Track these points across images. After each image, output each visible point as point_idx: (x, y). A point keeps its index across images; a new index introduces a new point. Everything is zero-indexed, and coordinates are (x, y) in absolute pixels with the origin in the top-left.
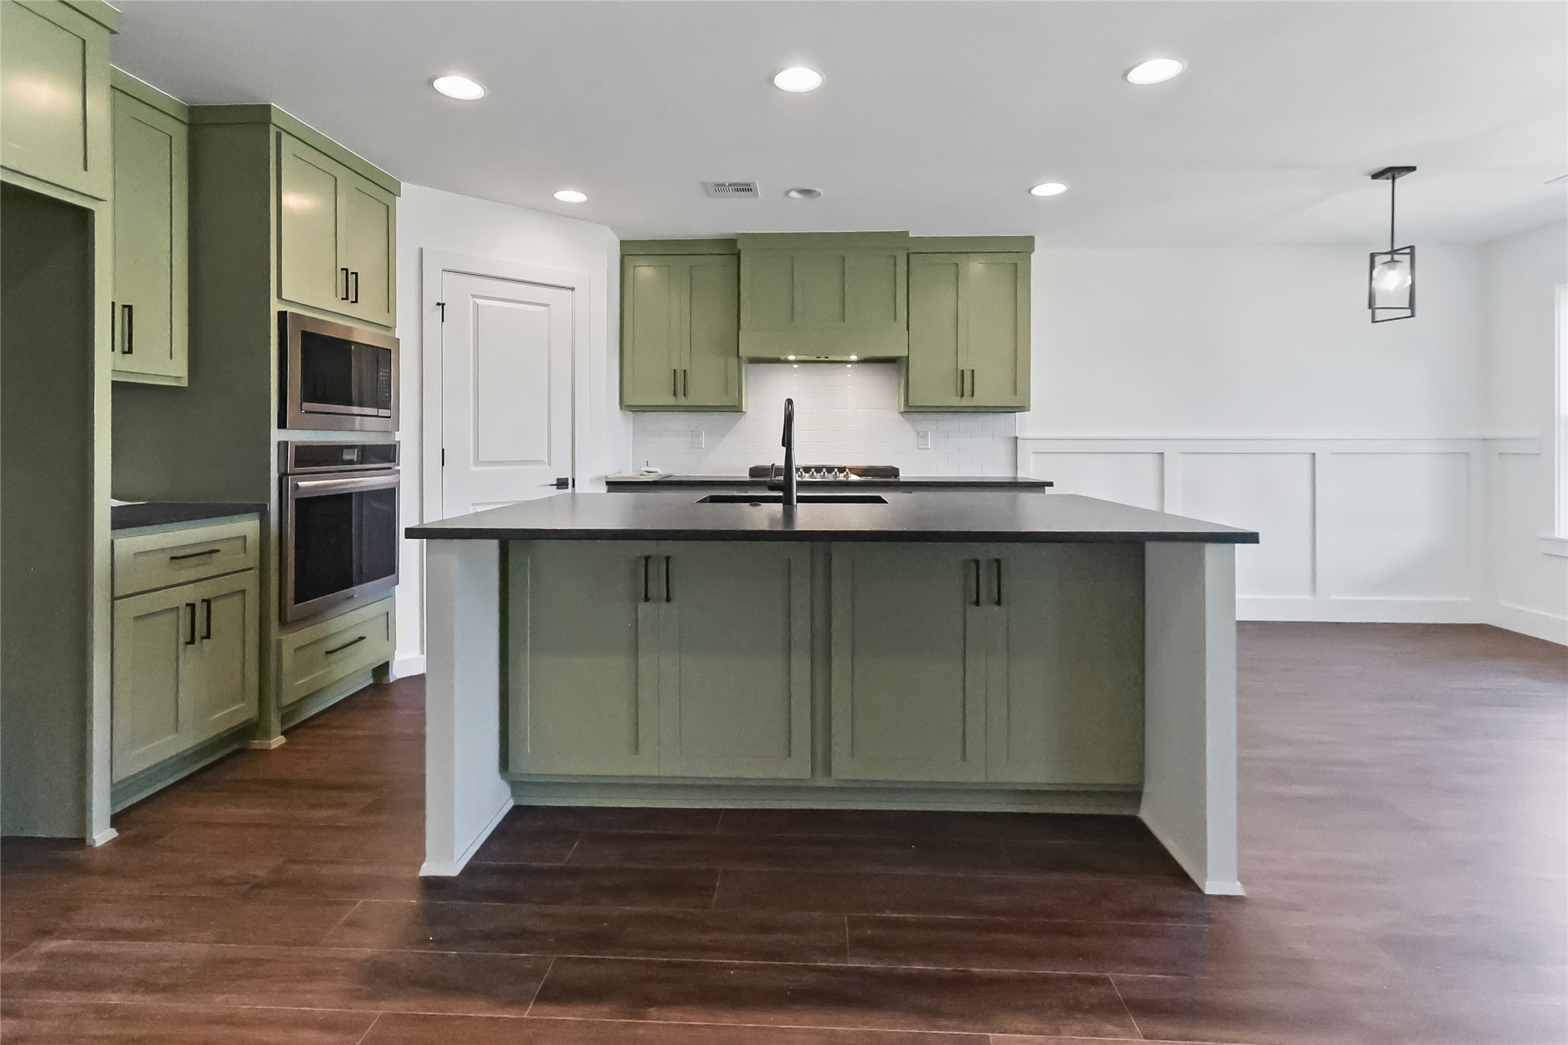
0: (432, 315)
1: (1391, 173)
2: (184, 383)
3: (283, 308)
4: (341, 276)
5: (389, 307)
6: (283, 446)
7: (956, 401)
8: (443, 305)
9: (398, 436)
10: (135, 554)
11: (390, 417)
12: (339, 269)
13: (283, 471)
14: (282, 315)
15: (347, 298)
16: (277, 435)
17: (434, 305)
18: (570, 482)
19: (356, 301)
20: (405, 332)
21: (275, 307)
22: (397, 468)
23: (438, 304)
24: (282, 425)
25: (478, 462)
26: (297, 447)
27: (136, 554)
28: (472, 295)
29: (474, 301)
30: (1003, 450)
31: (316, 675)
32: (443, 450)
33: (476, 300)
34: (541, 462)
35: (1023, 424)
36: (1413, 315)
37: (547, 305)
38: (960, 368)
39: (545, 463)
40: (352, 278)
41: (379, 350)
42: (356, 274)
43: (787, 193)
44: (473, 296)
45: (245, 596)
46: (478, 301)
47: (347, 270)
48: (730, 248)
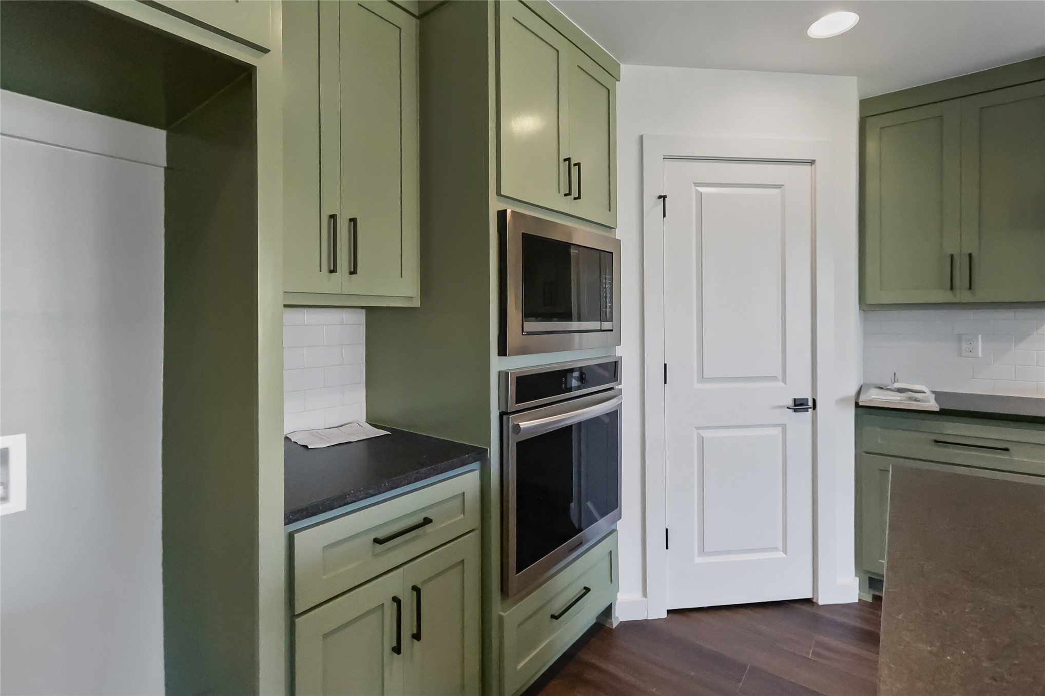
0: (653, 209)
2: (417, 303)
3: (502, 207)
4: (564, 166)
5: (610, 205)
6: (503, 376)
8: (665, 197)
9: (619, 351)
10: (324, 547)
11: (612, 330)
12: (561, 159)
13: (504, 410)
14: (502, 215)
15: (569, 194)
16: (497, 364)
17: (655, 199)
18: (810, 403)
19: (579, 197)
20: (626, 232)
21: (495, 205)
22: (620, 387)
23: (660, 197)
24: (502, 351)
25: (702, 378)
26: (518, 379)
27: (326, 548)
28: (694, 183)
29: (696, 190)
31: (542, 646)
32: (665, 365)
33: (699, 189)
34: (773, 378)
37: (781, 186)
39: (779, 380)
40: (575, 170)
41: (602, 253)
42: (578, 165)
44: (696, 184)
45: (464, 566)
46: (701, 189)
47: (568, 159)
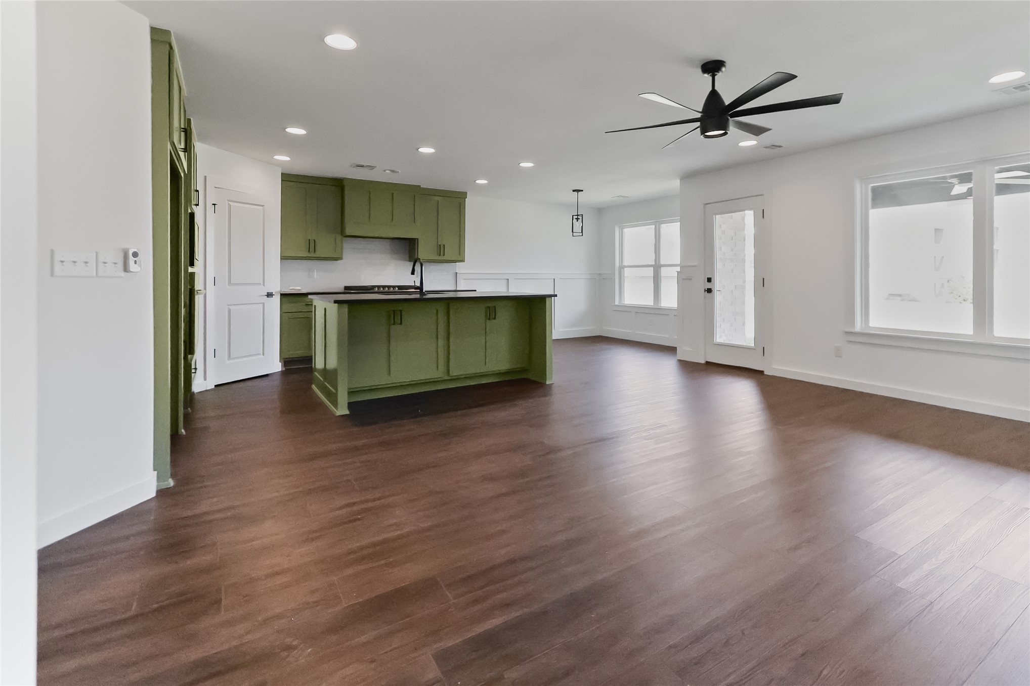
0: (210, 208)
1: (578, 191)
7: (437, 258)
8: (215, 205)
17: (211, 204)
19: (198, 205)
23: (213, 204)
25: (230, 284)
30: (451, 278)
32: (215, 277)
33: (230, 203)
35: (459, 267)
36: (582, 235)
37: (263, 206)
38: (439, 244)
39: (261, 284)
42: (198, 192)
43: (385, 171)
44: (228, 201)
48: (338, 185)
